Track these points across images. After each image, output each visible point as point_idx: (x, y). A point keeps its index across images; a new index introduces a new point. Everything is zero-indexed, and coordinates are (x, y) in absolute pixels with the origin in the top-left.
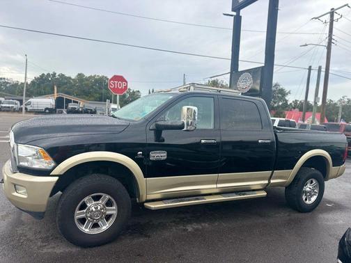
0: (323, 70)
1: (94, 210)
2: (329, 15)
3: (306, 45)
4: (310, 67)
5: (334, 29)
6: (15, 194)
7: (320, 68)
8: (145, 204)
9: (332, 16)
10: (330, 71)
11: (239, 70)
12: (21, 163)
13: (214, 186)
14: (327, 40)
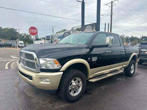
0: (110, 25)
1: (76, 85)
2: (111, 3)
3: (103, 15)
4: (106, 23)
5: (113, 9)
6: (42, 83)
7: (109, 24)
8: (89, 80)
9: (112, 4)
10: (112, 25)
11: (85, 25)
12: (42, 68)
13: (109, 70)
14: (111, 13)
